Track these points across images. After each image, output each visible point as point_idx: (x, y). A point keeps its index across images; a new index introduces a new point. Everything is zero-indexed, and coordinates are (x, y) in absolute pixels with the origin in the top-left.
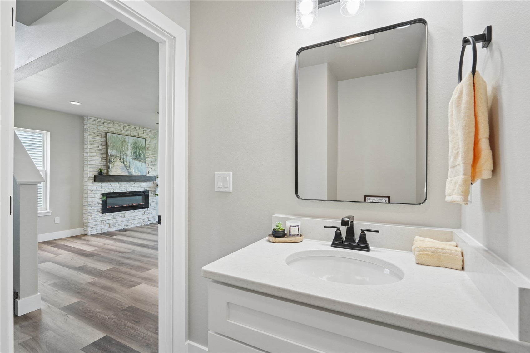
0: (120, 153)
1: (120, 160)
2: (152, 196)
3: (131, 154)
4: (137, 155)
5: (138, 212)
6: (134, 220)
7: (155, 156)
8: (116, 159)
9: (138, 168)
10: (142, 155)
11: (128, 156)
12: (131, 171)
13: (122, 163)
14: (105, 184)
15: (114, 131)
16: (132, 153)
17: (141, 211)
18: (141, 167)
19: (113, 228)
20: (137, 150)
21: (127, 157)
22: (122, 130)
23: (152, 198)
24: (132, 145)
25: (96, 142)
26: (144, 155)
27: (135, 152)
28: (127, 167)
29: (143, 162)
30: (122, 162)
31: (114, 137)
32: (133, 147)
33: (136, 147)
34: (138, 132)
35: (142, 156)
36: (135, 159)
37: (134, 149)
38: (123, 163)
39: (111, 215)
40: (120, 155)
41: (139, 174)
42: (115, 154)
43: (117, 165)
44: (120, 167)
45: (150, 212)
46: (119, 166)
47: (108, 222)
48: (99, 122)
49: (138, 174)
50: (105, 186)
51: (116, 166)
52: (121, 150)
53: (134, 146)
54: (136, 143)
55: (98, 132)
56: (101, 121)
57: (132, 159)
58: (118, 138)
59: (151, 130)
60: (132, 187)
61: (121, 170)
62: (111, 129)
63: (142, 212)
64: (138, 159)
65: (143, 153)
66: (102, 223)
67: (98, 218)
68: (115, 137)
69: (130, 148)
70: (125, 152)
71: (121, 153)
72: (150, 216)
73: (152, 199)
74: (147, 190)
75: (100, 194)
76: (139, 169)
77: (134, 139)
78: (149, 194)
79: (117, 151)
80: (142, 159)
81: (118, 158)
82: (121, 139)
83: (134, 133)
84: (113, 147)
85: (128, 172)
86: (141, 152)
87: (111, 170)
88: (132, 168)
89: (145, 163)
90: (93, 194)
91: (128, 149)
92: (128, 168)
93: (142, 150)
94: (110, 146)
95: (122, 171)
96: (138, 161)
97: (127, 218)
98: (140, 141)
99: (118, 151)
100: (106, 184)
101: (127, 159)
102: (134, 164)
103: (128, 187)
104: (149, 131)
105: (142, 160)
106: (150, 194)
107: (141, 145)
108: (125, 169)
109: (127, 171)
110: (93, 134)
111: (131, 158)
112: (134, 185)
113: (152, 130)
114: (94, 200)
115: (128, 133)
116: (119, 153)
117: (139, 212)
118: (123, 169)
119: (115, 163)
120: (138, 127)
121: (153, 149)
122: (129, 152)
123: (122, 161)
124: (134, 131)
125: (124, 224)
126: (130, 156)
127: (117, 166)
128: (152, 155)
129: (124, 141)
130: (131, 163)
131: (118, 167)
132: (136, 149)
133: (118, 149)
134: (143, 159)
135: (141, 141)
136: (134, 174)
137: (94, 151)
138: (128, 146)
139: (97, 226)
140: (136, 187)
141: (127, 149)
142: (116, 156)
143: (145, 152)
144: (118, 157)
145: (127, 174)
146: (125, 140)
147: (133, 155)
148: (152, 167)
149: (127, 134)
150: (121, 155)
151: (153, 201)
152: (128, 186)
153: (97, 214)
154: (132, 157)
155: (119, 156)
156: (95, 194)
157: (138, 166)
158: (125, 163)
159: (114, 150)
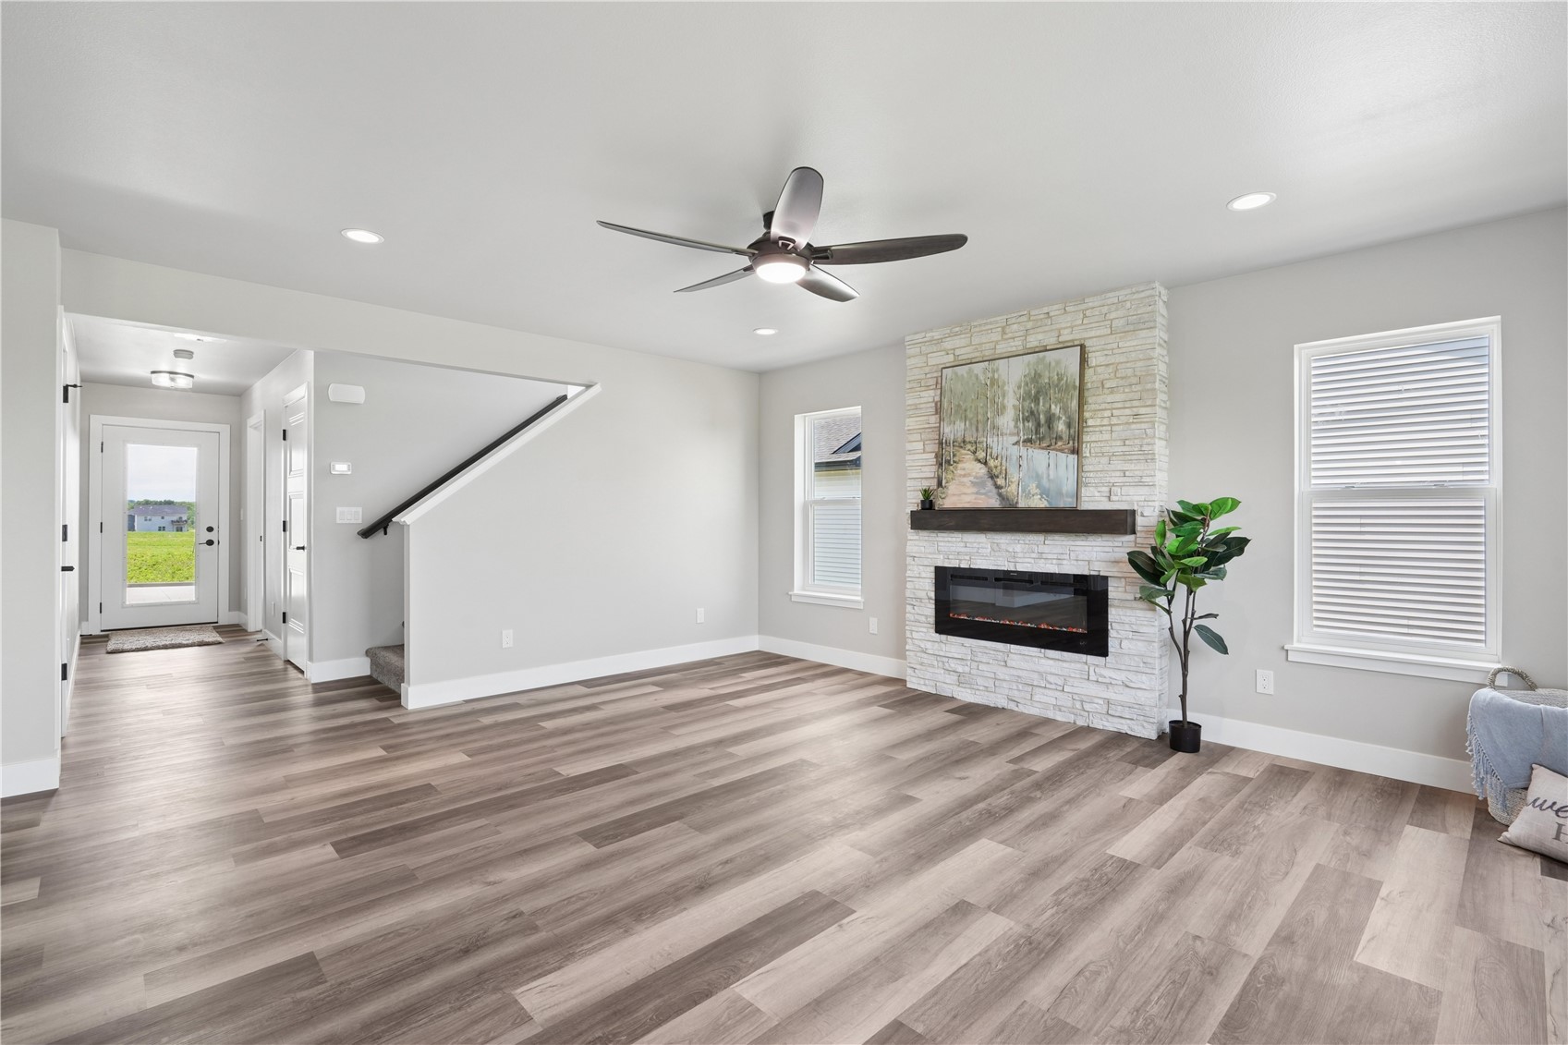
0: (977, 430)
1: (974, 453)
2: (1128, 604)
3: (1016, 426)
4: (1038, 425)
5: (1061, 663)
6: (1041, 690)
7: (1142, 411)
8: (963, 451)
9: (1038, 477)
10: (1059, 418)
11: (1002, 435)
12: (1011, 490)
13: (980, 465)
14: (946, 539)
15: (970, 356)
16: (1017, 420)
17: (1075, 662)
18: (1051, 473)
19: (969, 691)
20: (1039, 404)
21: (1000, 439)
22: (997, 342)
23: (1129, 612)
24: (1019, 387)
25: (922, 406)
26: (1069, 417)
27: (1032, 413)
28: (997, 477)
29: (1062, 451)
30: (979, 461)
31: (962, 375)
32: (1027, 395)
33: (1038, 392)
34: (1058, 326)
35: (1061, 426)
36: (1028, 441)
37: (1027, 404)
38: (986, 463)
39: (963, 645)
40: (975, 436)
41: (1043, 504)
42: (959, 434)
43: (963, 472)
44: (972, 478)
45: (1120, 676)
46: (969, 475)
47: (953, 665)
48: (931, 341)
49: (1038, 503)
50: (948, 544)
51: (960, 475)
52: (980, 417)
53: (1030, 391)
54: (1036, 377)
55: (928, 376)
56: (935, 338)
57: (1017, 443)
58: (974, 378)
59: (1117, 293)
60: (1034, 555)
61: (974, 490)
62: (963, 351)
63: (1079, 666)
64: (1041, 439)
65: (1065, 409)
66: (940, 664)
67: (929, 645)
68: (965, 375)
69: (1011, 401)
70: (993, 423)
71: (980, 429)
72: (1119, 698)
73: (1127, 620)
74: (1102, 574)
75: (933, 569)
76: (1045, 482)
77: (1029, 364)
78: (1111, 595)
79: (967, 423)
80: (1061, 438)
81: (969, 446)
82: (982, 377)
83: (1040, 337)
84: (957, 412)
85: (1000, 495)
86: (1056, 409)
87: (944, 493)
88: (1015, 479)
89: (1076, 451)
90: (915, 568)
91: (1004, 407)
92: (1000, 481)
93: (1060, 401)
94: (947, 411)
95: (977, 493)
96: (1043, 448)
97: (1015, 672)
98: (1053, 364)
99: (971, 424)
100: (950, 539)
101: (1000, 447)
102: (1024, 463)
103: (1020, 555)
104: (1109, 301)
105: (1060, 443)
106: (1113, 593)
107: (1060, 379)
108: (989, 483)
109: (995, 491)
110: (915, 385)
111: (1015, 439)
112: (1041, 548)
113: (1128, 291)
114: (917, 587)
115: (1016, 345)
116: (974, 429)
117: (1065, 665)
118: (982, 484)
119: (960, 465)
120: (1055, 307)
121: (1134, 380)
122: (1007, 421)
123: (981, 455)
124: (1039, 330)
125: (1006, 692)
126: (1011, 434)
127: (964, 476)
128: (1128, 412)
129: (994, 381)
130: (1014, 458)
131: (965, 480)
132: (1036, 400)
133: (970, 415)
134: (1065, 437)
135: (1058, 363)
136: (1022, 504)
137: (917, 437)
138: (1004, 396)
139: (924, 668)
140: (1050, 556)
141: (1000, 411)
142: (964, 442)
143: (1074, 404)
144: (970, 442)
145: (994, 503)
146: (996, 376)
147: (1021, 426)
148: (1127, 466)
149: (1014, 349)
150: (980, 434)
151: (1135, 628)
152: (1018, 548)
153: (925, 630)
154: (1018, 434)
155: (972, 440)
156: (921, 567)
157: (1042, 469)
158: (992, 463)
159: (958, 423)
